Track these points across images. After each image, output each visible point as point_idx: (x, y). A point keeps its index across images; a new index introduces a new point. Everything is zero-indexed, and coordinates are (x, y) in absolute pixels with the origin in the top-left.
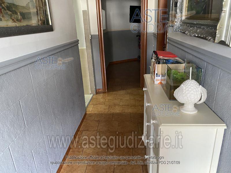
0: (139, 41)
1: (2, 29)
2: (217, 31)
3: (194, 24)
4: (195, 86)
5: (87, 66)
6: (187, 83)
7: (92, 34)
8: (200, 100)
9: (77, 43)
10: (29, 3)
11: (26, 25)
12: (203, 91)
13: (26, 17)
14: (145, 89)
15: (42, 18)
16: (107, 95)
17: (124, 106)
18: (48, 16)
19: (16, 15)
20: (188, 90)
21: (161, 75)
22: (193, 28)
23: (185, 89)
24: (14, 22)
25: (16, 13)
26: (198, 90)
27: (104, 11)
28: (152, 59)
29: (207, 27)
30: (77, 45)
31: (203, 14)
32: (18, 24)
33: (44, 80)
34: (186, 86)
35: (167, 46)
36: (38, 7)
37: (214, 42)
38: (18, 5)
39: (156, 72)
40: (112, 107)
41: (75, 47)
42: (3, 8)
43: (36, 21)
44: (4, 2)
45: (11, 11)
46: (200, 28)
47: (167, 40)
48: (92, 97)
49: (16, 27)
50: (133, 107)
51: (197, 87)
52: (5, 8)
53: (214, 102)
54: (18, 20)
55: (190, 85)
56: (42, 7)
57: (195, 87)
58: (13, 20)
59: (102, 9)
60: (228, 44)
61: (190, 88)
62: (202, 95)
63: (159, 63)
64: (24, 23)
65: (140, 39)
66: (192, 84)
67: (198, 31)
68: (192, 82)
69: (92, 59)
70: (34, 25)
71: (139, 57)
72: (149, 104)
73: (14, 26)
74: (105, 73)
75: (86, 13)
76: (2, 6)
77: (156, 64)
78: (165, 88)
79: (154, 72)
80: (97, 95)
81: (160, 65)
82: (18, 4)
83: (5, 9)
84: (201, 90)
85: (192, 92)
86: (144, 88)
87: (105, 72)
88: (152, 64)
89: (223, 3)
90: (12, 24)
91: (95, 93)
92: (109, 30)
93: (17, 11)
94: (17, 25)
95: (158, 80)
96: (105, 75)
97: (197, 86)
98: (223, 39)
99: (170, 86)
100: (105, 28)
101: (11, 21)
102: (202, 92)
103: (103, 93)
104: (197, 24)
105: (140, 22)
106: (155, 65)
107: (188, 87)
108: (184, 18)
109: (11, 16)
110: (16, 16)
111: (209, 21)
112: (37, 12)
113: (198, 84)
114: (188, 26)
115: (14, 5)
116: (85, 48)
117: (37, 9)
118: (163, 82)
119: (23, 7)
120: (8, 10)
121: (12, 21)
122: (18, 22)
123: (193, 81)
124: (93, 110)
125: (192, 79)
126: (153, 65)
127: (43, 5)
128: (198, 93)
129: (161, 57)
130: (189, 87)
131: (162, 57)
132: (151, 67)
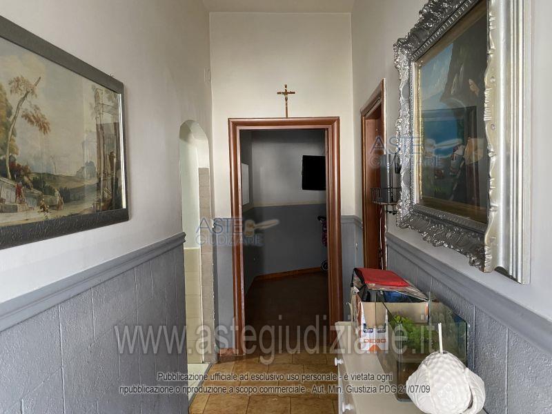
0: (325, 229)
1: (14, 229)
2: (486, 248)
3: (439, 219)
4: (453, 370)
5: (200, 291)
6: (434, 361)
7: (217, 216)
8: (471, 406)
9: (180, 242)
10: (83, 168)
11: (69, 216)
12: (473, 384)
13: (71, 198)
14: (340, 362)
15: (106, 195)
16: (244, 366)
17: (289, 399)
18: (121, 189)
19: (51, 197)
20: (438, 381)
21: (375, 329)
22: (438, 225)
23: (432, 378)
24: (44, 210)
25: (52, 192)
26: (462, 379)
27: (246, 167)
28: (352, 286)
29: (466, 230)
30: (179, 245)
31: (453, 200)
32: (50, 215)
33: (90, 339)
34: (433, 368)
35: (386, 252)
36: (102, 174)
37: (482, 269)
38: (58, 176)
39: (363, 321)
40: (256, 402)
41: (175, 250)
42: (25, 184)
43: (93, 204)
44: (30, 173)
45: (40, 190)
46: (452, 230)
47: (386, 240)
48: (207, 371)
49: (47, 221)
50: (311, 402)
51: (458, 372)
52: (30, 184)
53: (505, 410)
54: (53, 207)
55: (440, 368)
56: (109, 172)
57: (455, 373)
58: (42, 207)
59: (242, 161)
60: (514, 277)
61: (443, 374)
62: (474, 394)
63: (369, 300)
64: (65, 212)
65: (325, 225)
66: (447, 364)
67: (449, 235)
68: (445, 358)
69: (212, 272)
70: (86, 213)
71: (325, 264)
72: (349, 407)
73: (41, 220)
74: (243, 308)
75: (206, 174)
76: (23, 181)
77: (362, 301)
78: (385, 362)
79: (359, 319)
80: (220, 365)
81: (371, 305)
82: (58, 174)
83: (28, 187)
84: (470, 381)
85: (448, 384)
86: (336, 359)
87: (243, 304)
88: (354, 298)
89: (490, 193)
90: (39, 216)
91: (214, 359)
92: (256, 205)
93: (54, 188)
94: (50, 218)
95: (368, 340)
96: (243, 312)
97: (458, 369)
98: (501, 264)
99: (398, 362)
100: (247, 201)
101: (37, 209)
102: (472, 387)
103: (236, 360)
104: (445, 221)
105: (325, 189)
106: (359, 303)
107: (437, 372)
108: (416, 201)
109: (39, 198)
110: (49, 198)
111: (468, 218)
112: (98, 184)
113: (460, 364)
114: (427, 220)
115: (49, 175)
116: (199, 247)
117: (100, 179)
118: (381, 346)
119: (69, 178)
120: (34, 187)
121: (39, 210)
122: (52, 211)
123: (449, 355)
124: (207, 411)
125: (446, 349)
126: (355, 302)
127: (112, 169)
128: (462, 388)
129: (372, 285)
130: (441, 371)
131: (374, 285)
132: (350, 305)
